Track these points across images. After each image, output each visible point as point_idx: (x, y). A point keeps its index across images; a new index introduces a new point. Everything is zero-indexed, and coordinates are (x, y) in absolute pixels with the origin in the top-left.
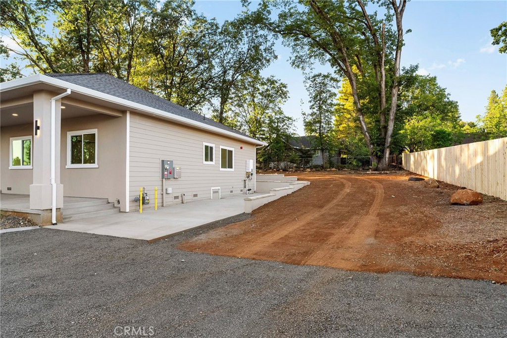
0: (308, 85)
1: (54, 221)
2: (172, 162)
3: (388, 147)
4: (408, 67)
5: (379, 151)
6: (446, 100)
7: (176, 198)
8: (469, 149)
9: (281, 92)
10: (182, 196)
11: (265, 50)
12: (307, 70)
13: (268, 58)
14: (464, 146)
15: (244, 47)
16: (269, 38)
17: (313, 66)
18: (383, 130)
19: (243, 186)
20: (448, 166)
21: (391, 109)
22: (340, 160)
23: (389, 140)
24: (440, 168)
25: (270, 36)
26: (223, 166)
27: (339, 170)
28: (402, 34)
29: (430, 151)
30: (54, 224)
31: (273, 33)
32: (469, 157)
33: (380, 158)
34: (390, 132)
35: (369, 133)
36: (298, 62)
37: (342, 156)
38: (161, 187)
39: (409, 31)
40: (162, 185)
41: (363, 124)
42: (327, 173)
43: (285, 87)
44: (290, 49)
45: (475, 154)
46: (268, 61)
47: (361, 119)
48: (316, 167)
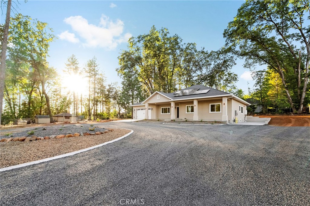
0: (253, 76)
3: (302, 104)
5: (297, 106)
13: (231, 65)
18: (299, 96)
19: (244, 119)
21: (304, 87)
22: (267, 110)
23: (303, 101)
26: (242, 113)
27: (273, 114)
33: (298, 109)
35: (291, 98)
36: (247, 66)
37: (268, 108)
41: (288, 94)
42: (266, 116)
43: (237, 76)
47: (287, 92)
48: (259, 113)
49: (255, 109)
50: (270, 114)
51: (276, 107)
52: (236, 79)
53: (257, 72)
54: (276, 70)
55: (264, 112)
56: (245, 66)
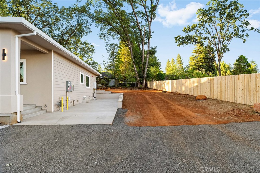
0: (107, 48)
1: (19, 121)
2: (70, 82)
3: (145, 79)
4: (153, 47)
5: (142, 80)
6: (157, 61)
7: (71, 102)
8: (190, 81)
9: (91, 49)
10: (73, 102)
11: (85, 27)
12: (107, 41)
13: (87, 31)
14: (187, 79)
15: (74, 23)
16: (89, 21)
17: (109, 39)
18: (143, 71)
19: (92, 96)
20: (178, 86)
21: (146, 63)
22: (118, 84)
23: (145, 76)
24: (173, 88)
25: (90, 21)
26: (87, 86)
27: (123, 88)
28: (150, 33)
29: (167, 81)
30: (19, 123)
31: (91, 19)
32: (190, 83)
33: (142, 83)
34: (146, 73)
35: (138, 73)
36: (102, 36)
37: (119, 82)
38: (66, 96)
39: (153, 32)
40: (66, 95)
41: (135, 68)
42: (118, 89)
43: (93, 47)
44: (99, 29)
45: (194, 83)
46: (87, 33)
47: (134, 66)
48: (112, 87)
49: (109, 82)
50: (121, 88)
51: (125, 81)
52: (93, 50)
53: (110, 45)
54: (126, 43)
55: (116, 86)
56: (100, 36)
